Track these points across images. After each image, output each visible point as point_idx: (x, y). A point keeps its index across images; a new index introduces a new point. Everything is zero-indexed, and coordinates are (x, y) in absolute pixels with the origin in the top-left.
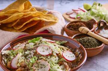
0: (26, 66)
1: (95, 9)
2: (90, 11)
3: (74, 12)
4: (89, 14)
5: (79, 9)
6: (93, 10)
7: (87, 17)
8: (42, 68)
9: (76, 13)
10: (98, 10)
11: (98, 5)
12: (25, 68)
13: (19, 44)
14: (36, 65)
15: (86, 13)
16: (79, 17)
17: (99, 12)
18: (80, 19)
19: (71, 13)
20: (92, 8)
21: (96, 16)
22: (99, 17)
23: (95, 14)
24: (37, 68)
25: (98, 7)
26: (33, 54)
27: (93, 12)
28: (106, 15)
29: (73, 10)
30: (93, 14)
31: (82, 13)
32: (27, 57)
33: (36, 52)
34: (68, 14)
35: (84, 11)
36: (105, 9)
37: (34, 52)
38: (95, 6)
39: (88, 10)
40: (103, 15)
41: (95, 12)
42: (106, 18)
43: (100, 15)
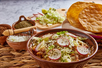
0: (45, 51)
1: (50, 13)
2: (46, 15)
3: (34, 16)
4: (46, 17)
5: (38, 13)
6: (48, 14)
7: (44, 19)
8: (55, 55)
9: (36, 16)
10: (52, 14)
11: (52, 10)
12: (44, 53)
13: (49, 34)
14: (51, 52)
15: (43, 16)
16: (38, 20)
17: (53, 15)
18: (39, 21)
19: (32, 17)
20: (48, 12)
21: (51, 18)
22: (53, 19)
23: (50, 17)
24: (51, 55)
25: (52, 11)
26: (54, 43)
27: (48, 15)
28: (58, 17)
29: (33, 14)
30: (48, 17)
31: (41, 16)
32: (49, 45)
33: (56, 42)
34: (30, 17)
35: (43, 15)
36: (58, 12)
37: (55, 42)
38: (50, 10)
39: (45, 14)
40: (56, 17)
41: (50, 15)
42: (58, 20)
43: (54, 18)
